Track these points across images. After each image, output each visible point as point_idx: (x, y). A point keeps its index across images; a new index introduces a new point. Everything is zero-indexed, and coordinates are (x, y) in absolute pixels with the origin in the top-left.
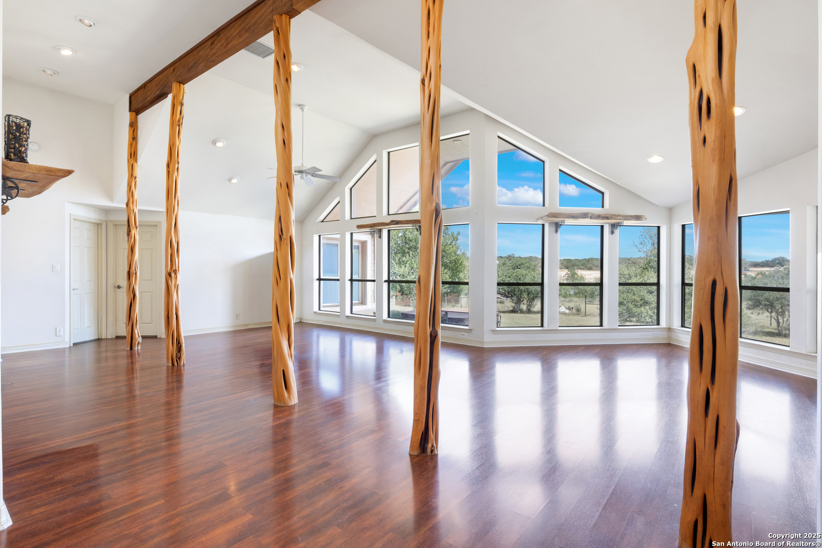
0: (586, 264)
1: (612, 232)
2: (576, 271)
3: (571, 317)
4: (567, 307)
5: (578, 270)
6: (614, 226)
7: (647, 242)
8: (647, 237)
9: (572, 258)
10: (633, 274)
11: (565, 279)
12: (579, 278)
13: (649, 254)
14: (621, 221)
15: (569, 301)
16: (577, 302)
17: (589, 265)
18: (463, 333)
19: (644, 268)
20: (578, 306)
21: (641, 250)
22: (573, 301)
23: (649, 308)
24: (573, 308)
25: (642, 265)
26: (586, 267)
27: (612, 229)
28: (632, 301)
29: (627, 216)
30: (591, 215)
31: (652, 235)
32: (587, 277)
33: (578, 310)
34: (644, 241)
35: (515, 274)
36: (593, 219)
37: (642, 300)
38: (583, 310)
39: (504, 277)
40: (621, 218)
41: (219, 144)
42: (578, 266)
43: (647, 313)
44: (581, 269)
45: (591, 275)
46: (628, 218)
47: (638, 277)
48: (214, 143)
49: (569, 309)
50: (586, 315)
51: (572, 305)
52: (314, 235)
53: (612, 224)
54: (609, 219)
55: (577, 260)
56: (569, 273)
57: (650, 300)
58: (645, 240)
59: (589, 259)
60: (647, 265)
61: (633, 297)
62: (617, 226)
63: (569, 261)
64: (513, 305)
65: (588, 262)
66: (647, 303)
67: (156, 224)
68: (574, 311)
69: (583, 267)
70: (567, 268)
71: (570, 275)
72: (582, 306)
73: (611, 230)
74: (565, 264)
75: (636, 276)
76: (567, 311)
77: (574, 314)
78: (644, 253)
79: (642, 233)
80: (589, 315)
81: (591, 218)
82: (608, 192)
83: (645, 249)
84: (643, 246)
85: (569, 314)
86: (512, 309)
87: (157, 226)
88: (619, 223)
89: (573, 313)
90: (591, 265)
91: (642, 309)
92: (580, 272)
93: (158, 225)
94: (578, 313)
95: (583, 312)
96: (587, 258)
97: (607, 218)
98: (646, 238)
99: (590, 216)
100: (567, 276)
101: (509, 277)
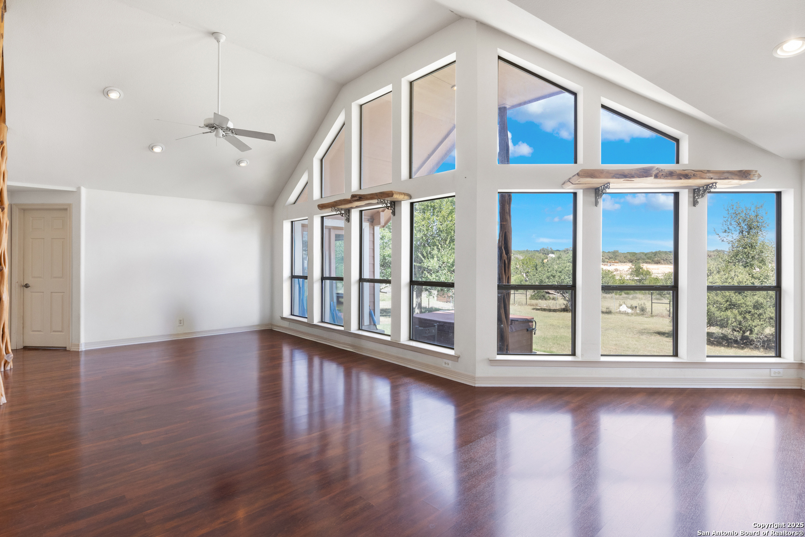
0: (655, 258)
1: (695, 203)
2: (641, 265)
3: (633, 318)
4: (630, 305)
5: (644, 264)
6: (697, 193)
7: (733, 229)
8: (733, 223)
9: (637, 251)
10: (714, 269)
11: (629, 274)
12: (645, 273)
13: (736, 245)
14: (713, 181)
15: (633, 299)
16: (642, 299)
17: (656, 259)
18: (447, 361)
19: (729, 262)
20: (643, 305)
21: (725, 239)
22: (637, 298)
23: (738, 311)
24: (636, 307)
25: (726, 257)
26: (653, 261)
27: (694, 197)
28: (714, 303)
29: (723, 172)
30: (657, 172)
31: (740, 220)
32: (654, 271)
33: (643, 310)
34: (728, 228)
35: (567, 268)
36: (660, 178)
37: (727, 301)
38: (649, 309)
39: (555, 272)
40: (711, 175)
41: (114, 95)
42: (643, 259)
43: (735, 318)
44: (647, 263)
45: (658, 269)
46: (726, 175)
47: (722, 273)
48: (106, 93)
49: (632, 308)
50: (652, 316)
51: (635, 303)
52: (284, 221)
53: (694, 190)
54: (689, 178)
55: (643, 253)
56: (633, 267)
57: (739, 302)
58: (731, 227)
59: (656, 253)
60: (733, 258)
61: (715, 298)
62: (705, 191)
63: (634, 254)
64: (565, 302)
65: (655, 255)
66: (734, 305)
67: (65, 207)
68: (638, 311)
69: (649, 261)
70: (631, 262)
71: (635, 269)
72: (648, 305)
73: (692, 199)
74: (629, 257)
75: (719, 272)
76: (630, 311)
77: (637, 315)
78: (729, 243)
79: (727, 219)
80: (656, 316)
81: (656, 176)
82: (687, 136)
83: (730, 239)
84: (727, 234)
85: (632, 314)
86: (563, 307)
87: (66, 209)
88: (707, 185)
89: (637, 313)
90: (659, 259)
91: (729, 313)
92: (645, 267)
93: (68, 209)
94: (642, 313)
95: (649, 311)
96: (654, 251)
97: (686, 176)
98: (731, 224)
99: (654, 173)
100: (631, 270)
101: (560, 272)
